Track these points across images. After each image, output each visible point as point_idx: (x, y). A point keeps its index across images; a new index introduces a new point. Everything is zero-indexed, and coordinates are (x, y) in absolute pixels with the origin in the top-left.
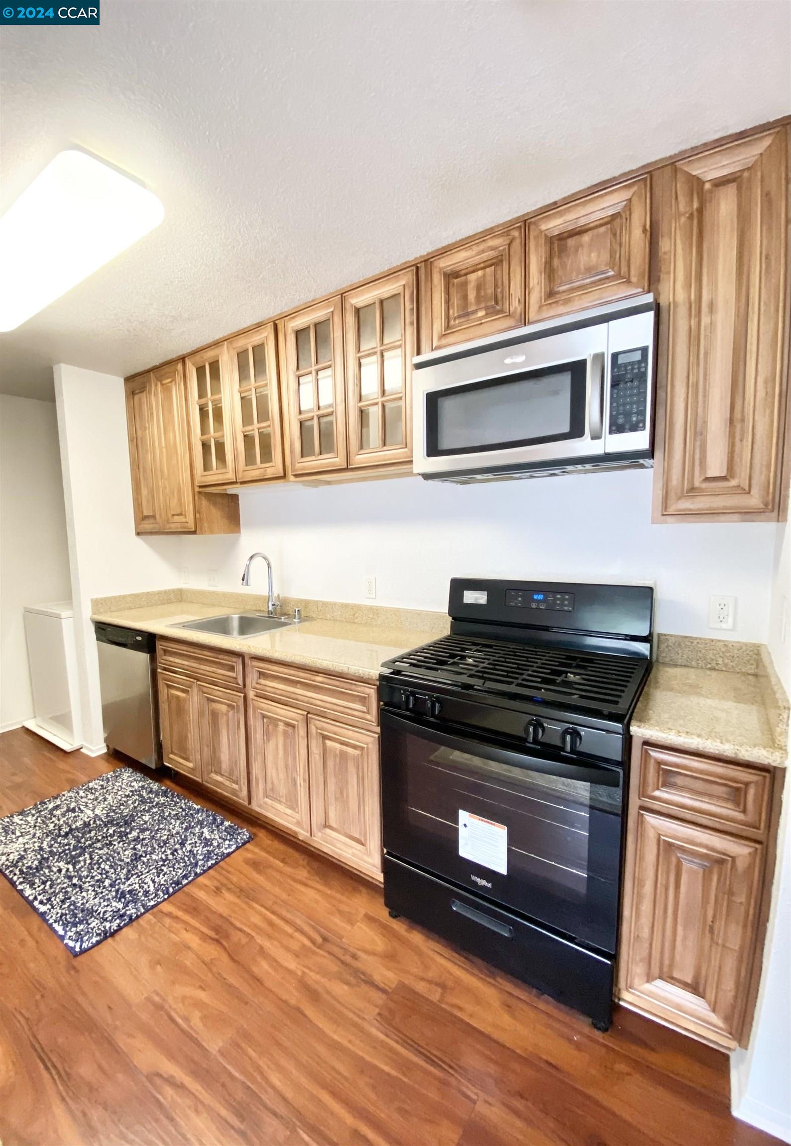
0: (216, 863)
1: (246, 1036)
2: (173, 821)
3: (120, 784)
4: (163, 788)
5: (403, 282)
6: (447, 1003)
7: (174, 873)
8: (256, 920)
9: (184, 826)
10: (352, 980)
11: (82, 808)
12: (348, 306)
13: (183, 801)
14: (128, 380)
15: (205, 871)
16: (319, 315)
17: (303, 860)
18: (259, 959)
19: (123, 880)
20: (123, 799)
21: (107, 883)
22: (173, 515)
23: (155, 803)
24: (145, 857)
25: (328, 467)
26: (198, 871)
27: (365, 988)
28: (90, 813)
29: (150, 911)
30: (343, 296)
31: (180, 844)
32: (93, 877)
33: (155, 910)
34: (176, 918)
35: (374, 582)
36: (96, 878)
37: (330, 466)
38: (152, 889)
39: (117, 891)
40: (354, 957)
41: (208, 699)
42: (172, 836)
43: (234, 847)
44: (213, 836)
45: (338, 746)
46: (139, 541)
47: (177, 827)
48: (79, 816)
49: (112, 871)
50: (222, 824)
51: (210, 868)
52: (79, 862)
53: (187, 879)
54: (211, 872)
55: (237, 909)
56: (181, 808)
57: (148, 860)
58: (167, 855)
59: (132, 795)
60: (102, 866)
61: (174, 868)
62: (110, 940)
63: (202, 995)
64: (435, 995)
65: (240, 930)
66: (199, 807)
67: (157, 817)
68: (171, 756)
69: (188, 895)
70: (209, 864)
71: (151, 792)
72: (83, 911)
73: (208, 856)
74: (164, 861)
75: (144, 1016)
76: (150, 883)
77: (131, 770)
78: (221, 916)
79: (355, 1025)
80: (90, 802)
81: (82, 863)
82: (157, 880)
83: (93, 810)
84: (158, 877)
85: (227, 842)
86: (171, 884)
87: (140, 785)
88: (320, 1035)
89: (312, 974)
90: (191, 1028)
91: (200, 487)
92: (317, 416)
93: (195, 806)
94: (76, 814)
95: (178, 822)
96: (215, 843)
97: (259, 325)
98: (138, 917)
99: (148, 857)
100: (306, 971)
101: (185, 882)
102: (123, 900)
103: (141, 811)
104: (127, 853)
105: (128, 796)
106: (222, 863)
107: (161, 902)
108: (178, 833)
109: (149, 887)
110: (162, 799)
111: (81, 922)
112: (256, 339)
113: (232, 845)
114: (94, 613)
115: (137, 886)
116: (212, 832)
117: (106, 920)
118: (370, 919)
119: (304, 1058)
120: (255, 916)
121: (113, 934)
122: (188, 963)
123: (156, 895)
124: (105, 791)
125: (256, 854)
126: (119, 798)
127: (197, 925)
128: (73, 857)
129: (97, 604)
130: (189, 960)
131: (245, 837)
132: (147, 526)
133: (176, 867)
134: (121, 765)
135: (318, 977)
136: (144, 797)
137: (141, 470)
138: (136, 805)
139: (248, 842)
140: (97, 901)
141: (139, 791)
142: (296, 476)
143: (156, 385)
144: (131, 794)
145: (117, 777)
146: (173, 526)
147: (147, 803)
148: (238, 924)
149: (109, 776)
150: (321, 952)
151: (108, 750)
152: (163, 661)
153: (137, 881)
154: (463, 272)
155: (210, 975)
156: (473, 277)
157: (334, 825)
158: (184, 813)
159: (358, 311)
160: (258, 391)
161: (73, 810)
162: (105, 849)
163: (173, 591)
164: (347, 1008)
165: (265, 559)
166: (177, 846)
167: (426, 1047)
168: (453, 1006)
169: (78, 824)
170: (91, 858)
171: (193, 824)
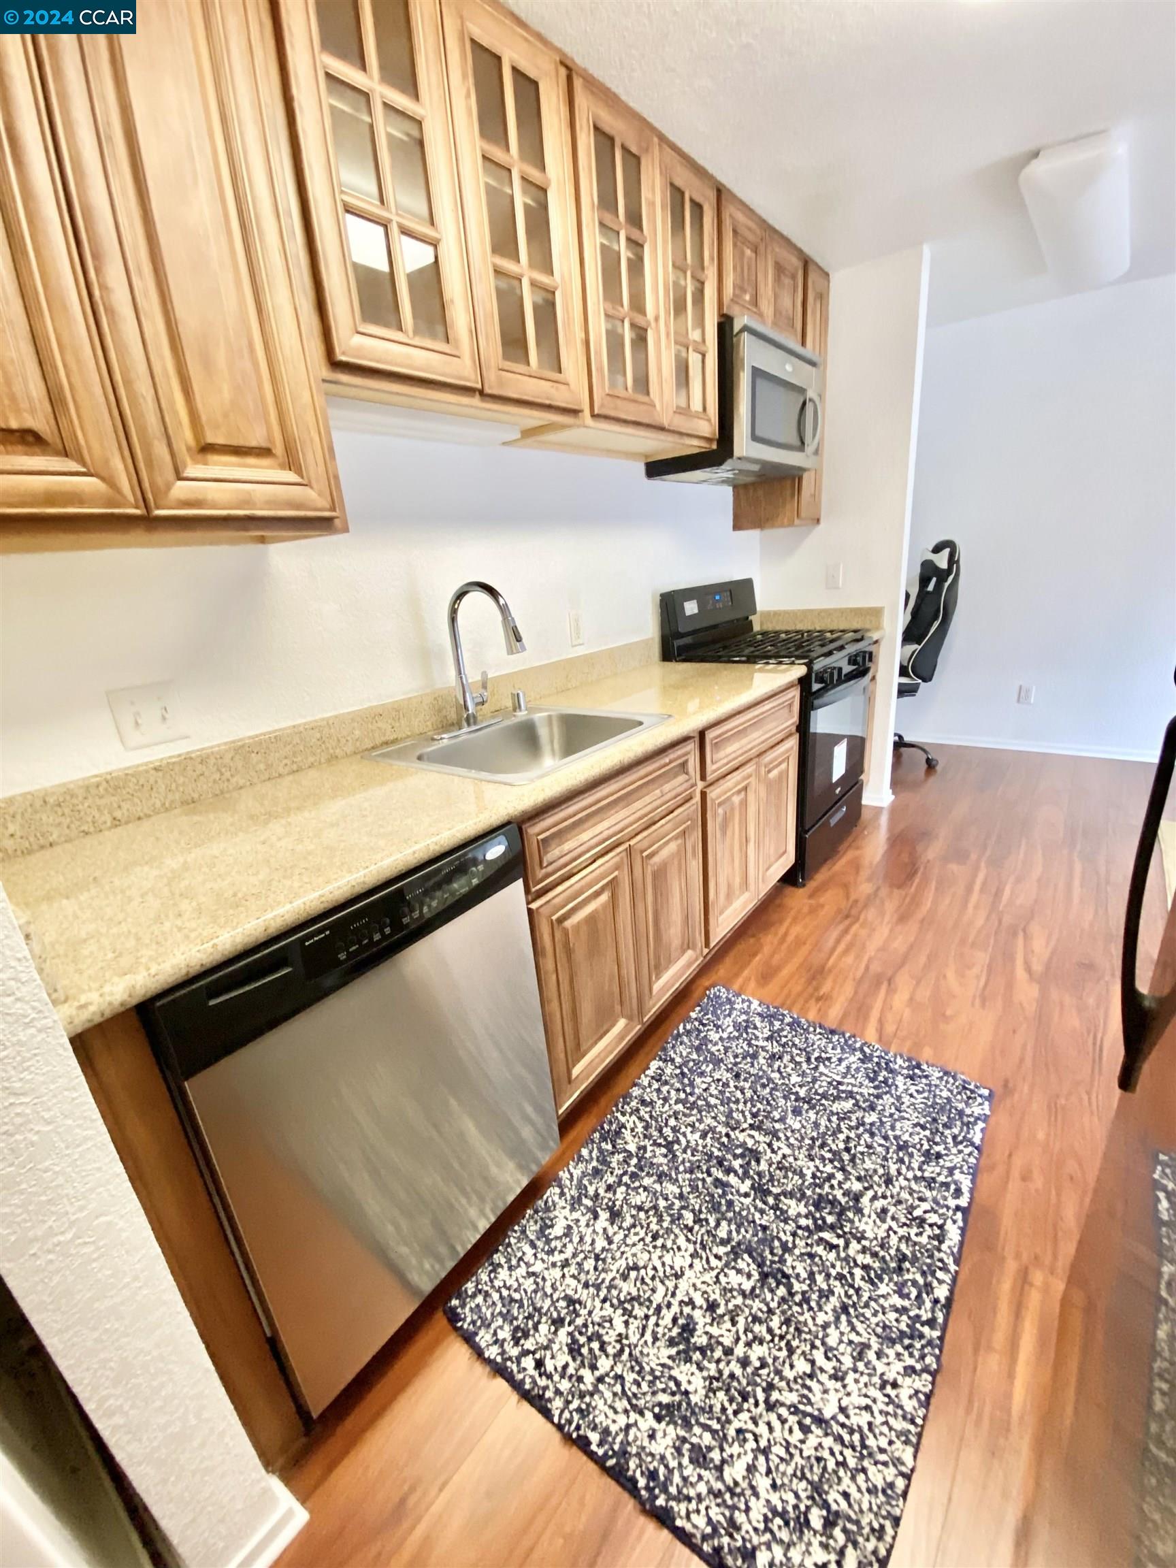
8: (848, 960)
18: (892, 949)
22: (209, 449)
25: (646, 418)
34: (881, 1022)
37: (649, 418)
45: (776, 771)
55: (841, 976)
58: (786, 1065)
61: (807, 1047)
63: (950, 974)
65: (867, 968)
72: (933, 1121)
74: (799, 1063)
75: (999, 1006)
76: (845, 1063)
78: (857, 986)
82: (836, 1059)
84: (830, 1060)
90: (982, 973)
102: (889, 1081)
115: (857, 1080)
117: (930, 1084)
120: (844, 962)
122: (928, 993)
127: (879, 1000)
130: (924, 993)
142: (604, 418)
148: (861, 972)
155: (928, 975)
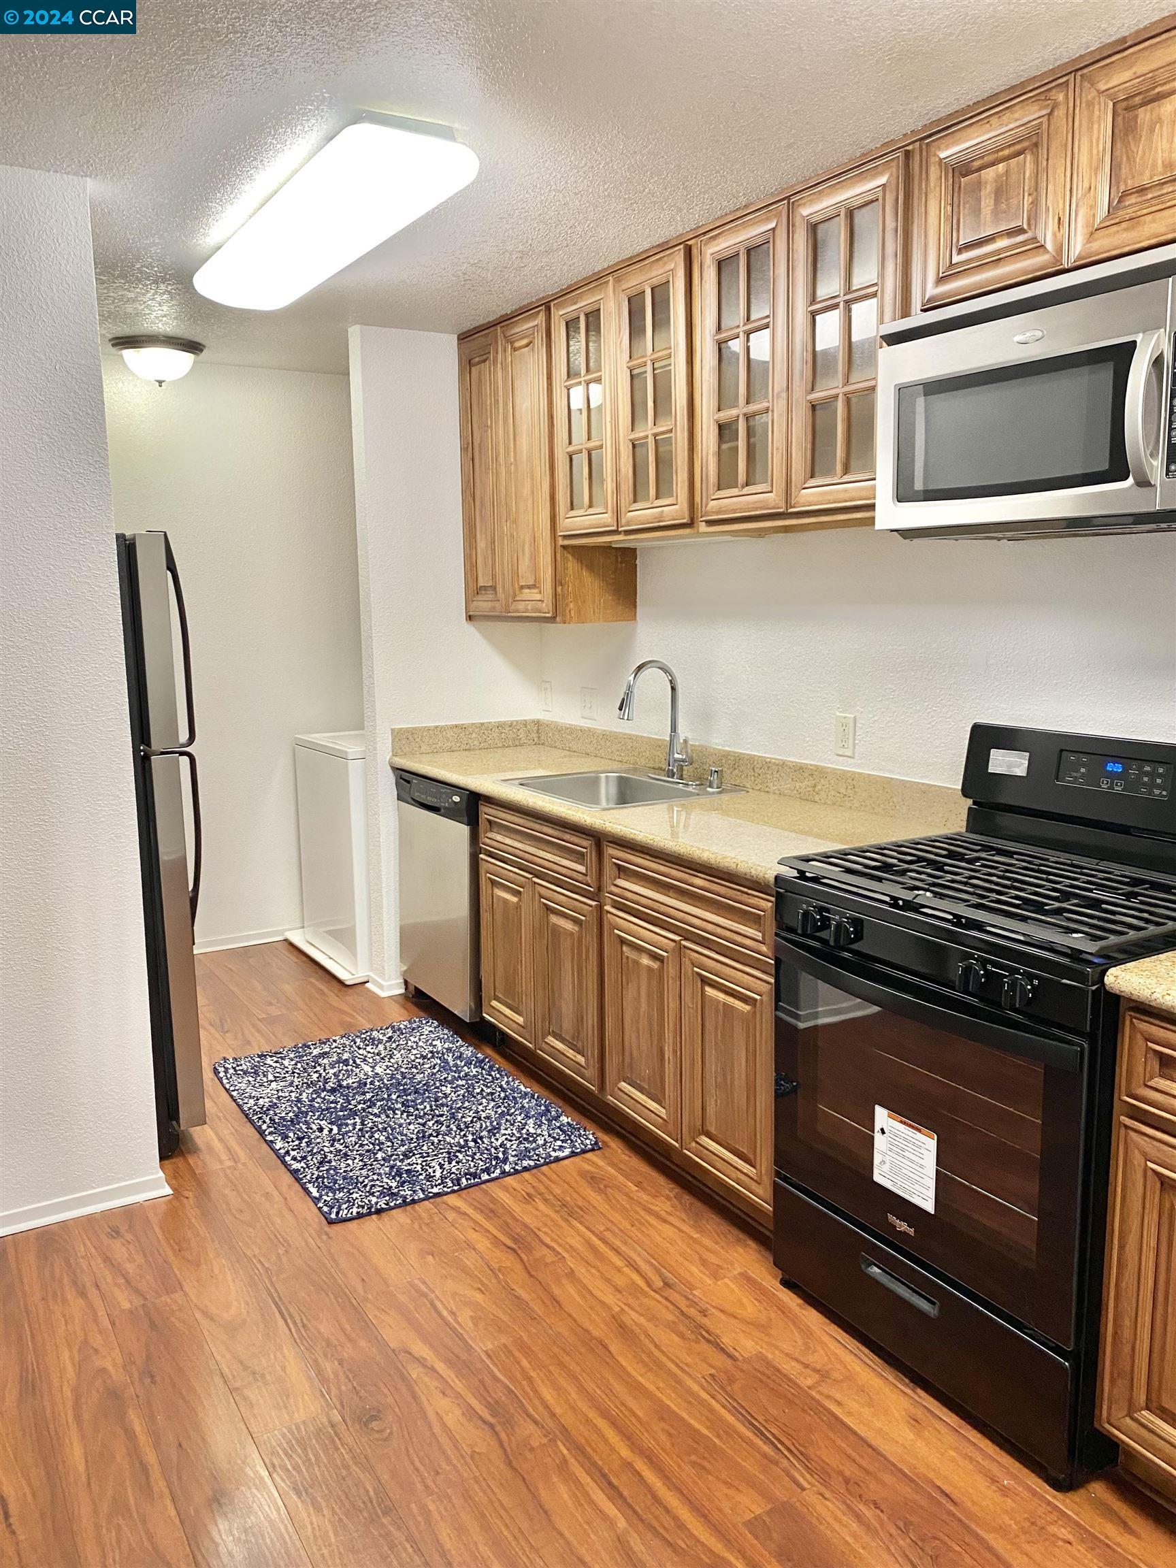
0: (536, 1166)
1: (525, 1349)
2: (484, 1101)
3: (416, 1039)
4: (479, 1055)
5: (883, 180)
6: (819, 1392)
7: (472, 1164)
8: (576, 1242)
9: (499, 1111)
10: (688, 1334)
11: (358, 1061)
12: (798, 220)
13: (506, 1079)
14: (464, 337)
15: (517, 1172)
16: (753, 232)
17: (671, 1190)
18: (564, 1281)
19: (401, 1157)
20: (418, 1060)
21: (380, 1155)
22: (522, 587)
23: (462, 1074)
24: (437, 1136)
25: (756, 509)
26: (507, 1168)
27: (704, 1346)
28: (367, 1069)
29: (431, 1200)
30: (789, 201)
31: (489, 1131)
32: (362, 1145)
33: (438, 1200)
34: (465, 1215)
35: (852, 725)
36: (366, 1147)
37: (761, 508)
38: (438, 1174)
39: (392, 1167)
40: (704, 1312)
41: (548, 908)
42: (480, 1119)
43: (567, 1152)
44: (539, 1131)
45: (721, 996)
46: (469, 628)
47: (488, 1109)
48: (352, 1070)
49: (389, 1144)
50: (557, 1118)
51: (525, 1169)
52: (347, 1125)
53: (489, 1175)
54: (526, 1175)
55: (549, 1223)
56: (501, 1087)
57: (440, 1141)
58: (466, 1141)
59: (433, 1057)
60: (376, 1136)
61: (473, 1158)
62: (374, 1217)
63: (479, 1297)
64: (807, 1381)
65: (548, 1246)
66: (529, 1090)
67: (462, 1092)
68: (495, 1003)
69: (486, 1192)
70: (525, 1163)
71: (460, 1057)
72: (344, 1178)
73: (523, 1155)
74: (462, 1147)
75: (403, 1298)
76: (437, 1167)
77: (436, 1023)
78: (526, 1226)
79: (674, 1376)
80: (369, 1055)
81: (351, 1128)
82: (447, 1166)
83: (373, 1067)
84: (450, 1163)
85: (559, 1143)
86: (466, 1174)
87: (446, 1046)
88: (622, 1374)
89: (633, 1315)
90: (458, 1323)
91: (565, 537)
92: (745, 415)
93: (522, 1087)
94: (350, 1068)
95: (492, 1104)
96: (540, 1141)
97: (664, 247)
98: (413, 1202)
99: (440, 1137)
100: (626, 1308)
101: (485, 1177)
102: (398, 1179)
103: (440, 1080)
104: (412, 1127)
105: (424, 1057)
106: (544, 1168)
107: (447, 1193)
108: (488, 1118)
109: (434, 1172)
110: (474, 1071)
111: (341, 1190)
112: (656, 274)
113: (565, 1148)
114: (395, 755)
115: (419, 1168)
116: (540, 1126)
117: (373, 1194)
118: (747, 1280)
119: (590, 1386)
120: (574, 1236)
121: (379, 1212)
122: (469, 1262)
123: (442, 1183)
124: (394, 1045)
125: (598, 1167)
126: (413, 1057)
127: (491, 1229)
128: (339, 1118)
129: (402, 738)
130: (470, 1260)
131: (588, 1142)
132: (483, 604)
133: (476, 1157)
134: (422, 1014)
135: (642, 1320)
136: (448, 1063)
137: (478, 503)
138: (435, 1071)
139: (592, 1150)
140: (364, 1172)
141: (443, 1054)
142: (710, 523)
143: (505, 351)
144: (430, 1055)
145: (413, 1029)
146: (521, 606)
147: (452, 1071)
148: (548, 1240)
149: (402, 1026)
150: (657, 1296)
151: (406, 989)
152: (488, 841)
153: (419, 1161)
154: (976, 164)
155: (494, 1281)
156: (989, 174)
157: (713, 1130)
158: (503, 1095)
159: (813, 228)
160: (656, 365)
161: (346, 1062)
162: (383, 1116)
163: (525, 723)
164: (668, 1357)
165: (666, 670)
166: (484, 1133)
167: (763, 1422)
168: (828, 1397)
169: (350, 1081)
170: (362, 1124)
171: (513, 1110)
